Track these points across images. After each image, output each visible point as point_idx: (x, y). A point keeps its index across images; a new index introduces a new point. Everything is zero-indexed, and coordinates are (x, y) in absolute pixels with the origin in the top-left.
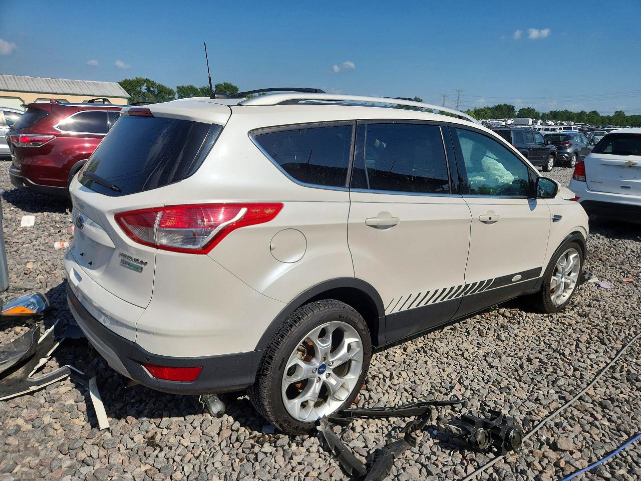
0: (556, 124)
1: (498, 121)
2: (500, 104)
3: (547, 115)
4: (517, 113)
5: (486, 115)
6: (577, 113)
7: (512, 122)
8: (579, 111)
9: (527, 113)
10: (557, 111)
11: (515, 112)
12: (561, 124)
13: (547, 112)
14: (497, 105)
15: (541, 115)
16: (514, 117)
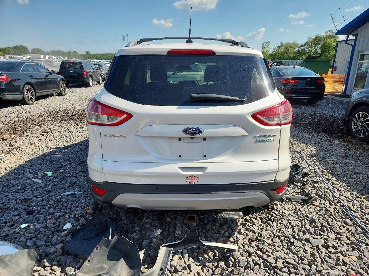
0: (57, 58)
1: (20, 56)
2: (17, 45)
3: (50, 53)
4: (30, 51)
5: (9, 52)
6: (66, 52)
7: (30, 57)
8: (68, 51)
9: (37, 51)
10: (55, 50)
11: (29, 50)
12: (60, 58)
13: (49, 51)
14: (15, 45)
15: (46, 52)
16: (29, 53)
